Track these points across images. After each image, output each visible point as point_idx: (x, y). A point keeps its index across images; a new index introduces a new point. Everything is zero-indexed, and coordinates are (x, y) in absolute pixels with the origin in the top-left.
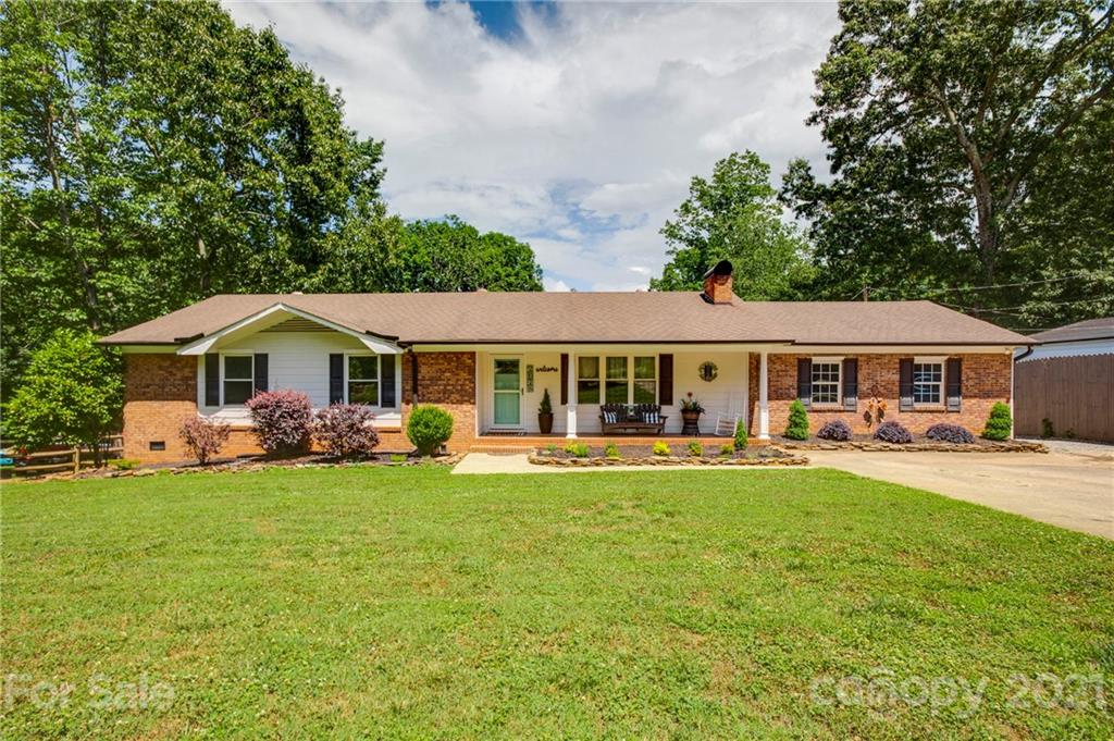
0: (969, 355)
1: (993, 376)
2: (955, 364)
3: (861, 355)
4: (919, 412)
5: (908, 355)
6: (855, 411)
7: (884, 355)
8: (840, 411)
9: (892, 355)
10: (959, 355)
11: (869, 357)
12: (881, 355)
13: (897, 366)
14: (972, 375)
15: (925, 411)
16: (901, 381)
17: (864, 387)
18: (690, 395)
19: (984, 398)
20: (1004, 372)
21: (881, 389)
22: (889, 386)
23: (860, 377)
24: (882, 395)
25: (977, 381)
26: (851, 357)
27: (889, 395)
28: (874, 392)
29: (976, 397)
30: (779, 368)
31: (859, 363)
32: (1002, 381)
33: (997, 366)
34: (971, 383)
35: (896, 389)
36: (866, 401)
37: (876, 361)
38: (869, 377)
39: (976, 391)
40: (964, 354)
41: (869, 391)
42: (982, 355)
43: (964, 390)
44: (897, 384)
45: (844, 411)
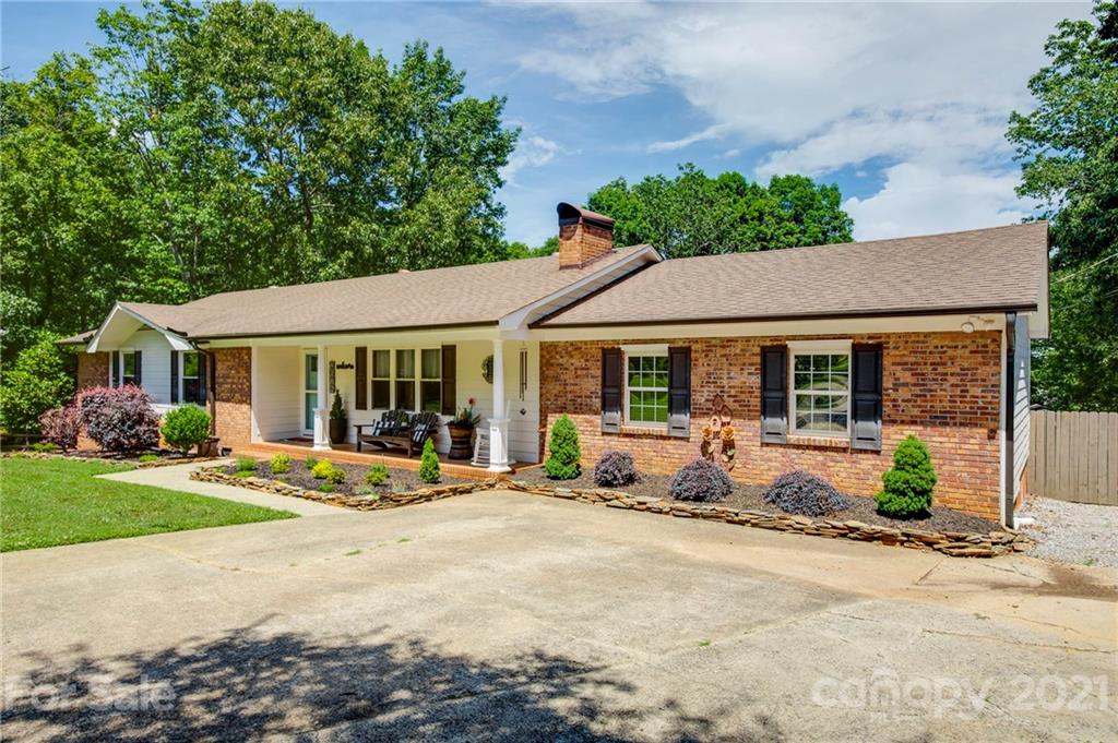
0: (899, 336)
1: (953, 380)
2: (869, 355)
3: (696, 341)
4: (798, 447)
5: (777, 338)
6: (686, 439)
7: (735, 340)
8: (663, 438)
9: (748, 339)
10: (879, 336)
11: (709, 345)
12: (729, 340)
13: (758, 359)
14: (907, 377)
15: (808, 447)
16: (764, 387)
17: (701, 396)
18: (471, 402)
19: (933, 424)
20: (983, 372)
21: (730, 402)
22: (743, 397)
23: (695, 381)
24: (732, 414)
25: (917, 390)
26: (680, 344)
27: (743, 412)
28: (718, 407)
29: (914, 423)
30: (577, 364)
31: (693, 355)
32: (977, 391)
33: (964, 358)
34: (903, 393)
35: (756, 402)
36: (705, 422)
37: (720, 351)
38: (710, 379)
39: (916, 412)
40: (888, 336)
41: (710, 405)
42: (927, 335)
43: (887, 408)
44: (757, 393)
45: (669, 438)
